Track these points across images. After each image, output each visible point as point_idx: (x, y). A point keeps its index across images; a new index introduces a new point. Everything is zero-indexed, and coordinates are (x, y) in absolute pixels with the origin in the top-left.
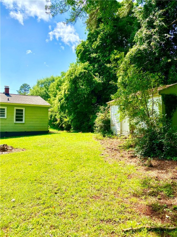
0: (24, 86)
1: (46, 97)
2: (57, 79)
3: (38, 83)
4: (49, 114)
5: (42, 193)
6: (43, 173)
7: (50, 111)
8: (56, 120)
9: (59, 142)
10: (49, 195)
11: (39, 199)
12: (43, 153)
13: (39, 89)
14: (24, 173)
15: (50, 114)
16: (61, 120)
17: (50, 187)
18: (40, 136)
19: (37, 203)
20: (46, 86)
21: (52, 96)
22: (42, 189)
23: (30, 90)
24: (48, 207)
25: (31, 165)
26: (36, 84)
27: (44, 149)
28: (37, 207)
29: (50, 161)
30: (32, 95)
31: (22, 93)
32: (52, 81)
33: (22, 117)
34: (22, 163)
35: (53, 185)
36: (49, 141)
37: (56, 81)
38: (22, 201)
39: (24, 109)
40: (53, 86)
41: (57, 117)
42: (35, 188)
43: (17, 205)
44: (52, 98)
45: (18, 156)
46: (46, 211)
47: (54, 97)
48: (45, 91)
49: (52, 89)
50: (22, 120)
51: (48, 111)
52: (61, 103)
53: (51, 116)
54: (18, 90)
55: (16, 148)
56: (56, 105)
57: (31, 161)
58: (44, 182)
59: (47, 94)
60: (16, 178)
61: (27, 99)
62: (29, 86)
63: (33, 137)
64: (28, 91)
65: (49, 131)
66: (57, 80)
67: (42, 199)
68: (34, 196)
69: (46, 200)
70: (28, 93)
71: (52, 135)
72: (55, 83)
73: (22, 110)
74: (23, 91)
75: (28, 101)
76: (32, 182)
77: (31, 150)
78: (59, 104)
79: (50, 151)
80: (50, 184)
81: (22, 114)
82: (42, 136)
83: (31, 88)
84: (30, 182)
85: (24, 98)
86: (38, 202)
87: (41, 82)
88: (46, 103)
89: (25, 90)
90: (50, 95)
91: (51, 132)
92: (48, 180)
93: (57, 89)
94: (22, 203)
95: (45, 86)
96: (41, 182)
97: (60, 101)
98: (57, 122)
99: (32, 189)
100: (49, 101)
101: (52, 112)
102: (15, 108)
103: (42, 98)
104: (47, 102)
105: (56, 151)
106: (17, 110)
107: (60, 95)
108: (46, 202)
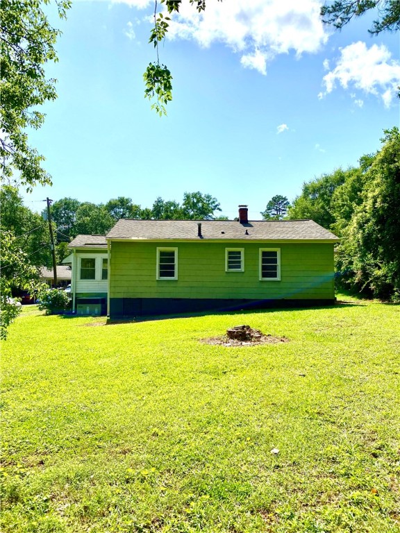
0: (275, 201)
1: (325, 220)
2: (349, 176)
3: (306, 190)
4: (335, 260)
5: (340, 448)
6: (336, 400)
7: (337, 253)
8: (353, 274)
9: (365, 327)
10: (358, 456)
11: (334, 461)
12: (328, 350)
13: (308, 204)
14: (291, 392)
15: (336, 258)
16: (366, 275)
17: (358, 436)
18: (317, 311)
19: (331, 471)
20: (325, 196)
21: (339, 218)
22: (337, 438)
23: (288, 209)
24: (359, 487)
25: (304, 376)
26: (300, 193)
27: (330, 340)
28: (332, 481)
29: (349, 373)
30: (293, 219)
31: (272, 216)
32: (338, 182)
33: (275, 268)
34: (283, 368)
35: (365, 432)
36: (340, 323)
37: (349, 181)
38: (294, 458)
39: (278, 250)
40: (342, 194)
41: (353, 267)
42: (321, 431)
43: (284, 464)
44: (340, 221)
45: (274, 353)
46: (356, 494)
47: (344, 220)
48: (323, 207)
49: (340, 201)
50: (275, 275)
51: (333, 253)
52: (364, 231)
53: (340, 264)
54: (263, 211)
55: (267, 334)
56: (351, 238)
57: (303, 367)
58: (342, 421)
59: (328, 213)
60: (276, 402)
61: (284, 229)
62: (285, 199)
63: (300, 312)
64: (283, 210)
65: (336, 298)
66: (352, 178)
67: (342, 464)
68: (321, 452)
69: (353, 467)
70: (285, 216)
71: (346, 308)
72: (347, 185)
73: (275, 254)
74: (273, 213)
75: (287, 234)
76: (311, 416)
77: (300, 342)
78: (360, 236)
79: (346, 348)
80: (356, 430)
81: (275, 261)
82: (321, 310)
83: (291, 204)
84: (307, 416)
85: (278, 227)
86: (333, 468)
87: (311, 189)
88: (327, 235)
89: (276, 210)
90: (334, 215)
91: (341, 301)
92: (350, 419)
93: (352, 199)
94: (294, 463)
95: (322, 195)
96: (332, 420)
97: (361, 226)
98: (356, 279)
99: (312, 433)
100: (332, 229)
101: (341, 253)
102: (261, 250)
103: (316, 224)
104: (330, 233)
105: (361, 350)
106: (264, 254)
107: (360, 214)
108: (352, 473)
